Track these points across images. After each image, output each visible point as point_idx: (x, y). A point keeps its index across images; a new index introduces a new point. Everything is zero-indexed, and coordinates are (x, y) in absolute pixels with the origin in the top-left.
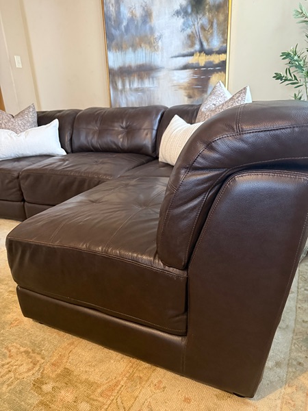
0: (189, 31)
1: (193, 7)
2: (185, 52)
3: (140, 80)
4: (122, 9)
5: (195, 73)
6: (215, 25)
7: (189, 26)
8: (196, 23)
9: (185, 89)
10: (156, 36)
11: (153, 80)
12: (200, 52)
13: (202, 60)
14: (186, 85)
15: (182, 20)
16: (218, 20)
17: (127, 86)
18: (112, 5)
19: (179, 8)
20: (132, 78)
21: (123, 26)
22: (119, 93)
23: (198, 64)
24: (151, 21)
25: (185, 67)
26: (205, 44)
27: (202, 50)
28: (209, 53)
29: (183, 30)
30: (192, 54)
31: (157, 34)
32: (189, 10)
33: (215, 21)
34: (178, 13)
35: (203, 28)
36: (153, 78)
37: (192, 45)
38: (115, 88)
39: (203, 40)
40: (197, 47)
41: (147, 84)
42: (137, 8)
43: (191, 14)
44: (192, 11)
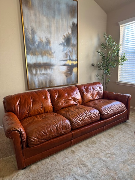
0: (65, 52)
1: (66, 43)
2: (64, 59)
3: (45, 70)
4: (35, 36)
5: (68, 67)
6: (74, 51)
7: (65, 50)
8: (68, 49)
9: (65, 73)
10: (52, 52)
11: (51, 70)
12: (69, 60)
13: (70, 63)
14: (65, 72)
15: (63, 47)
16: (75, 50)
17: (39, 72)
18: (30, 33)
19: (61, 42)
20: (41, 68)
21: (36, 44)
22: (34, 76)
23: (69, 64)
24: (50, 45)
25: (64, 65)
26: (71, 57)
27: (70, 59)
28: (72, 60)
29: (63, 51)
30: (67, 61)
31: (53, 51)
32: (65, 44)
33: (74, 50)
34: (61, 44)
35: (70, 51)
36: (51, 69)
37: (67, 57)
38: (31, 73)
39: (70, 56)
40: (68, 58)
41: (49, 71)
42: (43, 38)
43: (66, 46)
44: (66, 45)
